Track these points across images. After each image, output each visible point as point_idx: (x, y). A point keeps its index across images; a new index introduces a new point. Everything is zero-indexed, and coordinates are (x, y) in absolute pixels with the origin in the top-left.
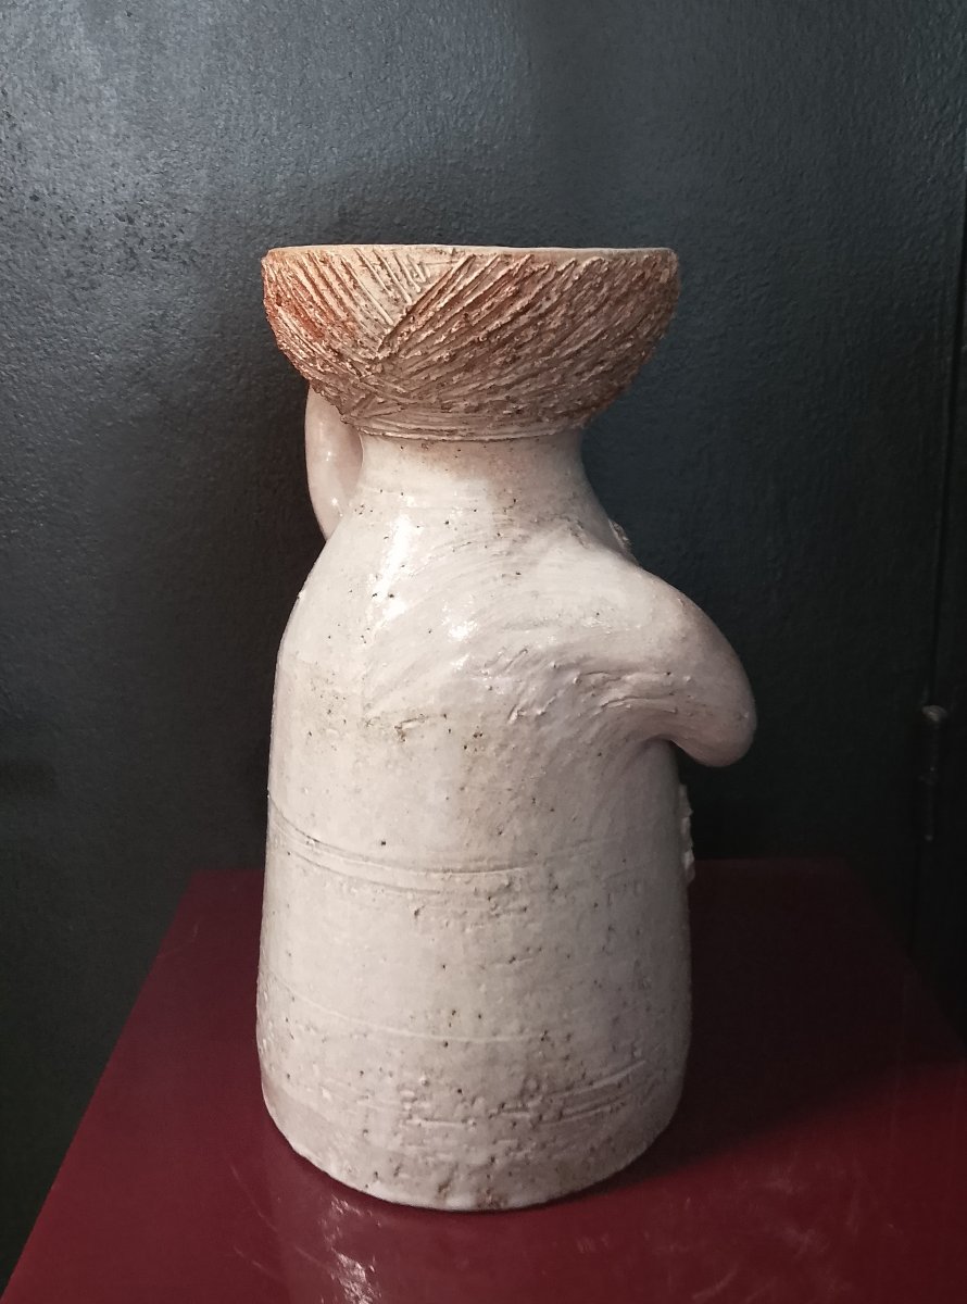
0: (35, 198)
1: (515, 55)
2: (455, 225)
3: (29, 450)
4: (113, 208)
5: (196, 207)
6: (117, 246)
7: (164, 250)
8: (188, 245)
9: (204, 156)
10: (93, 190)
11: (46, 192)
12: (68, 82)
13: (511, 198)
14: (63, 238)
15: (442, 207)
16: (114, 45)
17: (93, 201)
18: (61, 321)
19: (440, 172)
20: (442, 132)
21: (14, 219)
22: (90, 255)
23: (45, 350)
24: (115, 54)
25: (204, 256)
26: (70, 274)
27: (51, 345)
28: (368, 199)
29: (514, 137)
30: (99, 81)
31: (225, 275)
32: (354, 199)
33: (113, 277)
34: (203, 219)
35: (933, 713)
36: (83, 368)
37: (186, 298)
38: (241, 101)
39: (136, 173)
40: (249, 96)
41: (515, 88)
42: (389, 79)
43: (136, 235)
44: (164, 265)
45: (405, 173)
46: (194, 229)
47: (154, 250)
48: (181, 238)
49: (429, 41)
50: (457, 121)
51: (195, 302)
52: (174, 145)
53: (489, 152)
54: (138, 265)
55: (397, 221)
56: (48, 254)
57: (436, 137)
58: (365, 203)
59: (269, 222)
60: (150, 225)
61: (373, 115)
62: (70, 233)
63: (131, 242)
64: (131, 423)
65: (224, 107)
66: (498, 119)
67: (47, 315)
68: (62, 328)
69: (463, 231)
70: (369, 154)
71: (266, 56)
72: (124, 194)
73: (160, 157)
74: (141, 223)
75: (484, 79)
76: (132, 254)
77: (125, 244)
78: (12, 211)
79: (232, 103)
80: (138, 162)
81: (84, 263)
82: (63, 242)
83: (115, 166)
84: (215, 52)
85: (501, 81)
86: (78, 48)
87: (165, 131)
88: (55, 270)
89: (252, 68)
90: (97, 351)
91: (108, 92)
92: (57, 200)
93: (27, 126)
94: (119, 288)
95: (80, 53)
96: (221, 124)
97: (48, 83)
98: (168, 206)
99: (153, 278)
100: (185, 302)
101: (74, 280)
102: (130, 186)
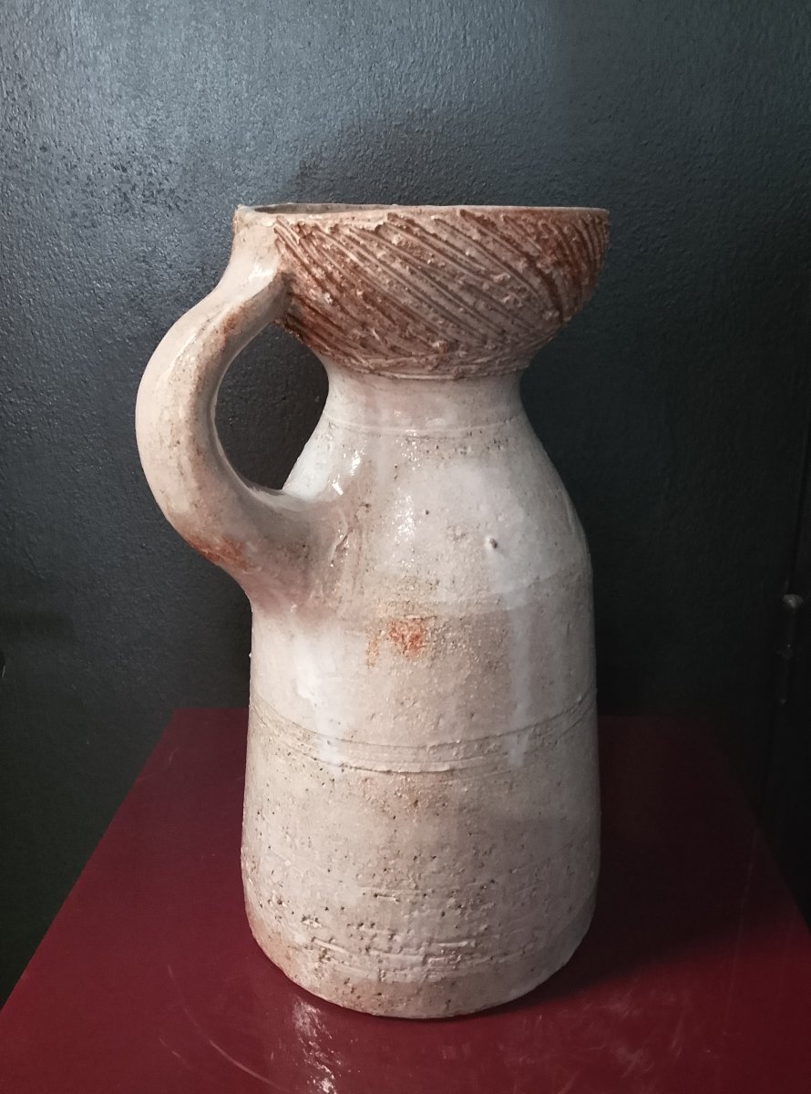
0: (44, 149)
2: (398, 179)
3: (44, 362)
4: (109, 158)
5: (178, 160)
6: (113, 191)
7: (152, 196)
8: (172, 191)
9: (185, 115)
10: (92, 143)
11: (53, 144)
12: (69, 49)
13: (447, 157)
14: (68, 183)
15: (387, 163)
16: (108, 16)
17: (92, 152)
18: (67, 255)
19: (385, 132)
20: (389, 97)
21: (27, 167)
22: (91, 198)
23: (55, 279)
24: (108, 25)
25: (186, 202)
26: (74, 215)
27: (60, 274)
28: (324, 155)
29: (450, 103)
30: (96, 48)
31: (204, 218)
32: (313, 154)
33: (110, 218)
34: (184, 169)
35: (792, 601)
36: (87, 294)
37: (171, 237)
38: (215, 66)
39: (128, 129)
40: (223, 62)
41: (451, 58)
42: (342, 50)
43: (129, 182)
44: (154, 208)
45: (356, 133)
46: (177, 178)
47: (144, 196)
48: (166, 186)
49: (377, 16)
50: (400, 89)
51: (179, 241)
52: (159, 104)
53: (428, 116)
54: (131, 207)
55: (349, 174)
56: (55, 196)
57: (383, 101)
58: (322, 159)
59: (240, 173)
60: (140, 174)
61: (329, 80)
62: (73, 179)
63: (126, 188)
64: (127, 341)
65: (202, 71)
66: (436, 86)
67: (56, 249)
68: (68, 260)
69: (405, 184)
70: (325, 116)
71: (237, 27)
72: (118, 147)
73: (148, 115)
74: (133, 172)
75: (425, 50)
76: (126, 198)
77: (119, 189)
78: (26, 160)
79: (207, 68)
80: (129, 118)
81: (86, 206)
82: (67, 186)
83: (110, 122)
84: (193, 23)
85: (439, 52)
86: (77, 19)
87: (152, 92)
88: (62, 211)
89: (225, 38)
90: (99, 280)
91: (104, 58)
92: (61, 151)
93: (36, 86)
94: (115, 227)
95: (79, 24)
96: (199, 86)
97: (52, 48)
98: (155, 157)
99: (143, 220)
100: (170, 241)
101: (77, 220)
102: (124, 140)
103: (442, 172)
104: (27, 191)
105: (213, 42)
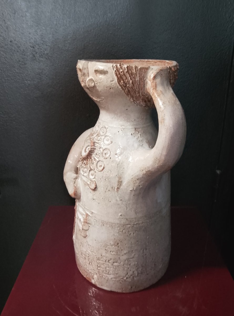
0: (11, 42)
1: (126, 4)
4: (30, 44)
5: (49, 44)
6: (31, 54)
7: (42, 55)
8: (47, 54)
9: (51, 31)
10: (24, 40)
11: (13, 40)
12: (18, 12)
17: (24, 43)
18: (17, 73)
21: (6, 47)
22: (24, 56)
23: (14, 80)
24: (29, 5)
25: (51, 57)
26: (19, 61)
27: (15, 79)
29: (126, 26)
30: (26, 12)
33: (30, 62)
34: (51, 47)
35: (218, 172)
37: (47, 68)
39: (35, 36)
40: (62, 15)
41: (126, 13)
42: (96, 11)
43: (35, 51)
44: (42, 59)
46: (49, 50)
47: (39, 55)
48: (46, 52)
50: (112, 22)
51: (49, 69)
52: (44, 28)
53: (120, 30)
54: (36, 59)
55: (97, 48)
56: (14, 56)
57: (107, 26)
59: (67, 49)
60: (38, 49)
62: (19, 51)
63: (34, 53)
64: (34, 98)
65: (56, 18)
66: (122, 21)
67: (14, 71)
68: (18, 74)
70: (91, 31)
71: (66, 5)
72: (32, 41)
73: (41, 31)
74: (36, 48)
76: (34, 56)
78: (6, 45)
79: (58, 17)
80: (35, 33)
81: (23, 59)
82: (17, 53)
83: (30, 34)
84: (54, 4)
85: (123, 11)
86: (21, 3)
87: (42, 24)
88: (16, 60)
89: (63, 8)
90: (26, 80)
91: (28, 14)
92: (16, 42)
93: (9, 23)
94: (31, 64)
95: (21, 4)
96: (55, 23)
97: (14, 12)
98: (42, 44)
99: (39, 62)
100: (47, 69)
101: (20, 63)
102: (34, 39)
103: (123, 47)
104: (6, 54)
105: (59, 10)
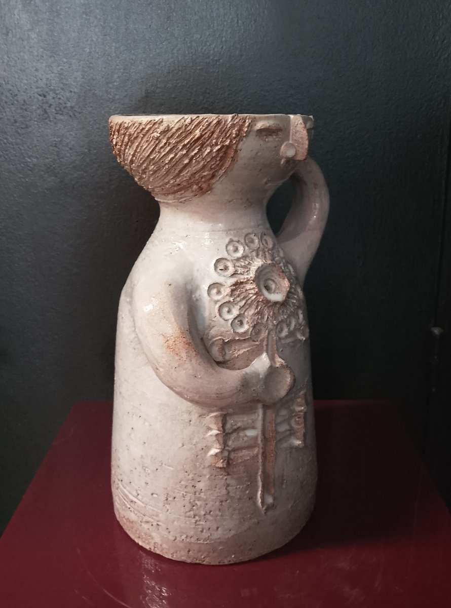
1: (231, 17)
2: (201, 98)
4: (36, 90)
5: (76, 90)
6: (38, 108)
7: (61, 110)
8: (72, 107)
9: (80, 66)
10: (26, 82)
11: (4, 83)
12: (14, 31)
13: (229, 85)
14: (12, 104)
15: (195, 89)
16: (36, 13)
17: (26, 87)
18: (11, 143)
19: (194, 73)
20: (195, 54)
22: (25, 112)
23: (4, 157)
24: (36, 18)
25: (80, 113)
26: (16, 122)
27: (7, 155)
28: (159, 86)
29: (230, 56)
30: (29, 30)
31: (90, 122)
32: (152, 85)
33: (36, 123)
34: (79, 95)
36: (22, 165)
37: (71, 133)
38: (97, 39)
39: (47, 74)
40: (101, 37)
41: (231, 32)
42: (168, 29)
43: (47, 103)
44: (62, 117)
45: (177, 73)
46: (75, 100)
47: (56, 110)
48: (69, 104)
49: (188, 10)
50: (202, 49)
51: (76, 135)
52: (65, 60)
53: (218, 63)
54: (48, 116)
55: (173, 96)
56: (5, 112)
57: (192, 56)
58: (158, 88)
59: (111, 97)
60: (54, 98)
61: (161, 46)
62: (16, 102)
63: (46, 106)
64: (46, 191)
65: (89, 42)
66: (222, 47)
67: (5, 141)
68: (12, 146)
69: (205, 101)
70: (159, 64)
71: (109, 18)
72: (41, 84)
73: (58, 66)
74: (50, 97)
75: (215, 29)
76: (45, 112)
77: (42, 107)
79: (92, 40)
80: (48, 68)
81: (23, 117)
82: (12, 106)
83: (37, 70)
84: (84, 16)
85: (223, 29)
86: (19, 15)
87: (61, 54)
88: (8, 119)
89: (102, 24)
90: (29, 157)
91: (33, 35)
92: (9, 87)
94: (39, 128)
95: (20, 17)
96: (88, 50)
97: (4, 31)
98: (62, 89)
99: (55, 123)
100: (70, 135)
101: (18, 124)
102: (44, 80)
103: (226, 94)
105: (96, 26)
